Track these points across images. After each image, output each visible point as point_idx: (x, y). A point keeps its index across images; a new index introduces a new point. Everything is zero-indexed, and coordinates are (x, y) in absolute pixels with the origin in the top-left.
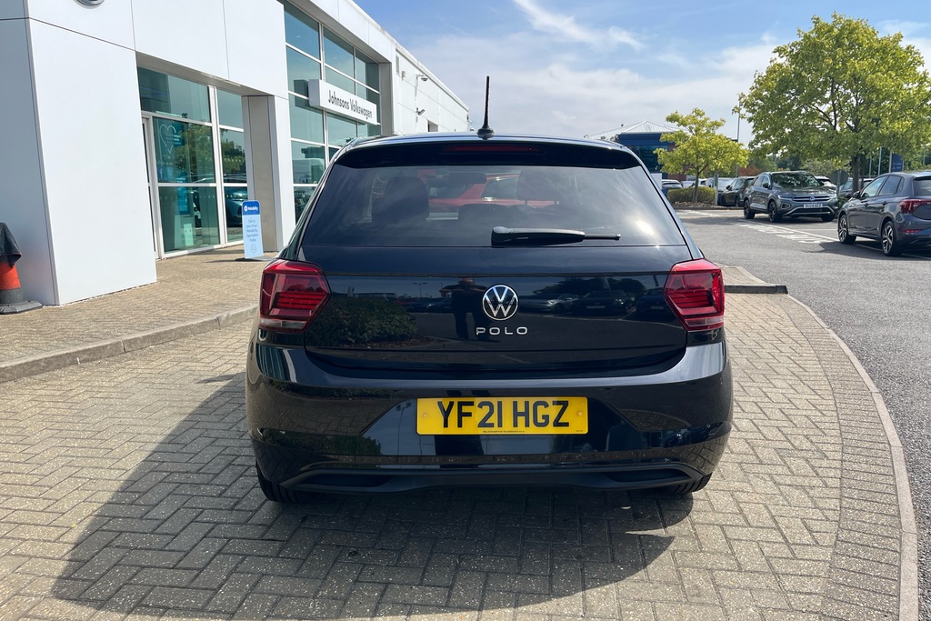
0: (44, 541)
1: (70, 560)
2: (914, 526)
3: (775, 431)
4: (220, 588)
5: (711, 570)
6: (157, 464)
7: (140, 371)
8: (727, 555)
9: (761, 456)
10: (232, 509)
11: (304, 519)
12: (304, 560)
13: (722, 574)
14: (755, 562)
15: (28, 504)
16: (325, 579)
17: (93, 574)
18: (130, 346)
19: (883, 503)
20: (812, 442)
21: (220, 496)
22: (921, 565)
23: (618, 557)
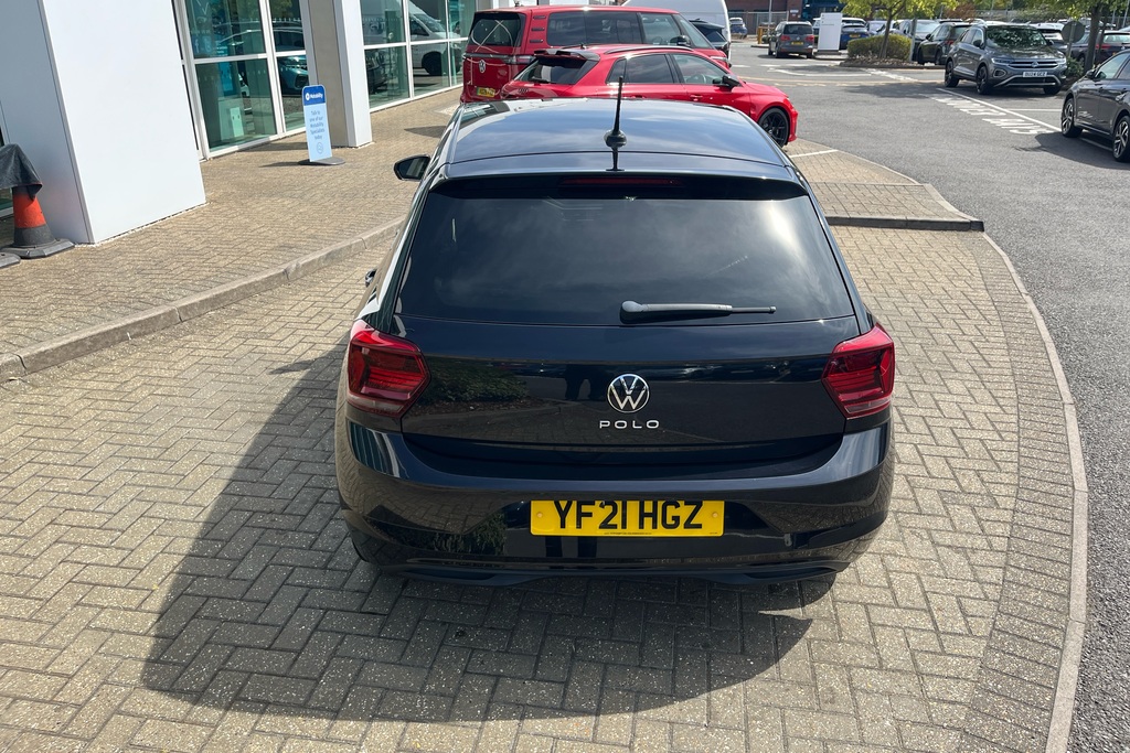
0: (125, 609)
1: (156, 636)
2: (1084, 611)
3: (942, 463)
4: (321, 677)
5: (848, 667)
6: (236, 499)
7: (202, 352)
8: (868, 647)
9: (921, 502)
10: (325, 568)
11: (405, 585)
12: (408, 642)
13: (861, 672)
14: (898, 657)
15: (100, 556)
16: (431, 668)
17: (183, 655)
18: (186, 314)
19: (1053, 576)
20: (982, 481)
21: (310, 547)
22: (1083, 666)
23: (748, 647)
